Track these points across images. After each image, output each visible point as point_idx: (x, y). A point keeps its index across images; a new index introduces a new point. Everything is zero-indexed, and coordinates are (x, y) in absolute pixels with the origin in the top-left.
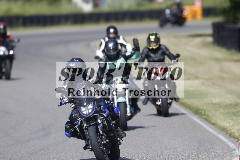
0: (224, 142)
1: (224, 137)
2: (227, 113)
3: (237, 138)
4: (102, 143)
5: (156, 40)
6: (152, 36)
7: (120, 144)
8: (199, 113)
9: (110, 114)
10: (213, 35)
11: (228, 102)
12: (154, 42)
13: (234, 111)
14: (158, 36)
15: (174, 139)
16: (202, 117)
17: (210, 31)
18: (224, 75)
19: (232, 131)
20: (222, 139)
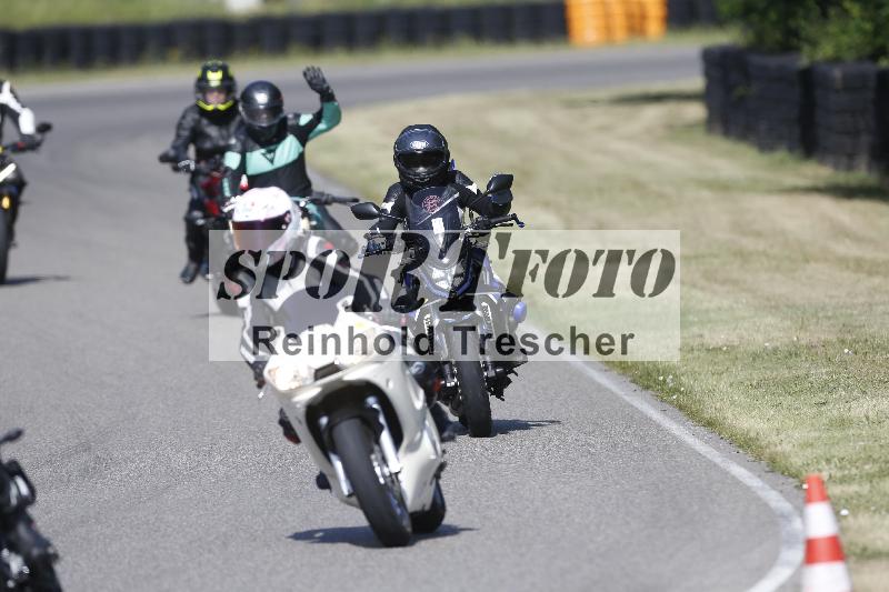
3: (795, 476)
5: (225, 83)
6: (213, 72)
8: (656, 382)
11: (759, 340)
13: (786, 374)
16: (666, 398)
17: (696, 82)
19: (779, 448)
20: (741, 479)
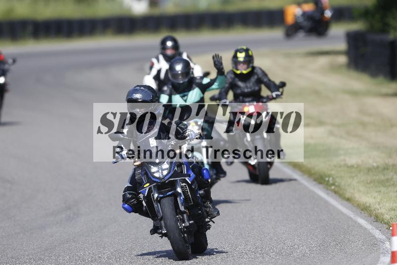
0: (366, 229)
1: (366, 220)
2: (371, 182)
3: (387, 223)
4: (183, 225)
5: (247, 59)
6: (240, 53)
7: (209, 228)
8: (324, 180)
9: (196, 179)
10: (347, 53)
11: (372, 162)
12: (244, 62)
13: (383, 178)
14: (250, 53)
15: (283, 224)
16: (329, 188)
17: (342, 46)
18: (366, 119)
19: (380, 211)
20: (363, 225)
